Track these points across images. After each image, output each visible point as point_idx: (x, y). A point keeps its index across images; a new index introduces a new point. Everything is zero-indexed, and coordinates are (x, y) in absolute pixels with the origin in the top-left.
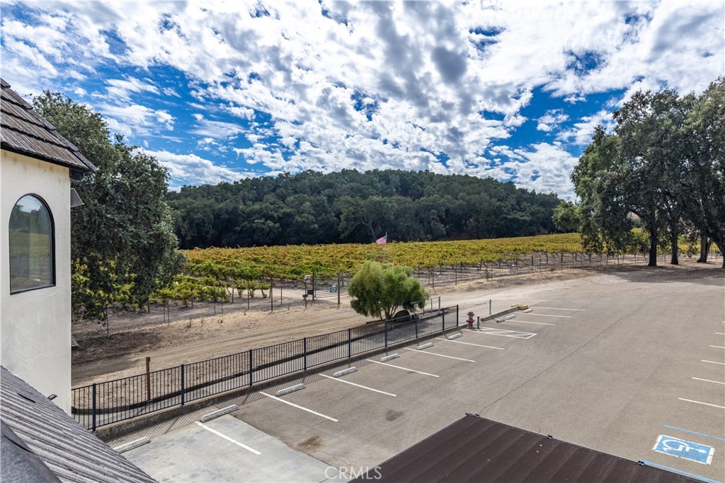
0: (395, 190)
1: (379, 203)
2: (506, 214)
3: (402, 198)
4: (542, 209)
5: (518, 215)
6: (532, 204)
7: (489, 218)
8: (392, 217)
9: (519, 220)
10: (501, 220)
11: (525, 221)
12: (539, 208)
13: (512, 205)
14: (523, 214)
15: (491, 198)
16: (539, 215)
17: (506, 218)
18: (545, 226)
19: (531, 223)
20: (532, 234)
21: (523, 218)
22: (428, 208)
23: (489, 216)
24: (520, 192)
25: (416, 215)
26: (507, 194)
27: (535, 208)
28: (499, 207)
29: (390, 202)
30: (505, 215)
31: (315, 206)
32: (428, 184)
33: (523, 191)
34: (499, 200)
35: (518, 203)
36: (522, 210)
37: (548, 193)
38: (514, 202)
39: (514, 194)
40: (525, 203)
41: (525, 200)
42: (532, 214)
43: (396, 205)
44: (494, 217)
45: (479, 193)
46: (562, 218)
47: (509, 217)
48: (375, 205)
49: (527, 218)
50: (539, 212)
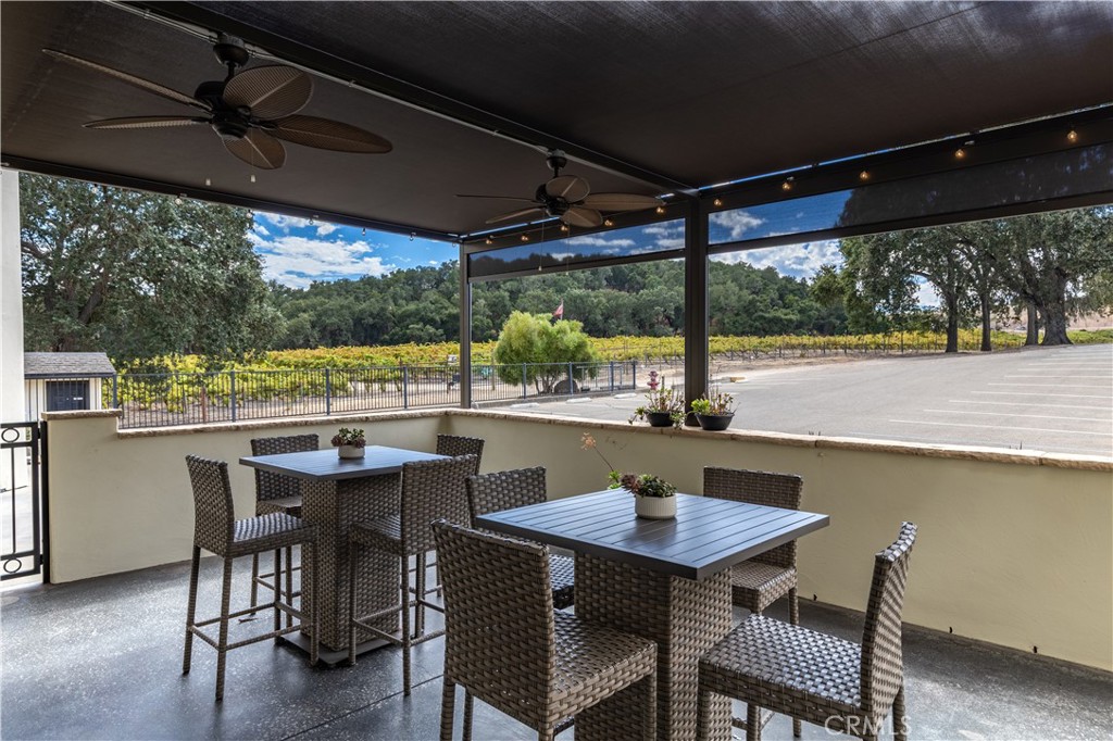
0: (605, 283)
1: (580, 297)
2: (762, 311)
3: (616, 292)
6: (802, 298)
7: (738, 318)
8: (599, 318)
9: (781, 320)
10: (755, 320)
11: (790, 321)
13: (772, 300)
14: (788, 311)
15: (741, 289)
16: (811, 313)
17: (762, 317)
21: (788, 317)
22: (651, 304)
23: (737, 315)
24: (784, 282)
25: (634, 315)
26: (765, 284)
27: (806, 303)
28: (752, 303)
29: (595, 297)
30: (761, 313)
31: (492, 306)
32: (652, 273)
33: (790, 280)
34: (754, 293)
35: (781, 297)
36: (786, 306)
38: (775, 296)
39: (775, 284)
40: (791, 297)
41: (792, 291)
42: (802, 311)
43: (604, 300)
44: (745, 315)
45: (725, 283)
47: (767, 315)
48: (575, 301)
49: (793, 317)
50: (811, 308)
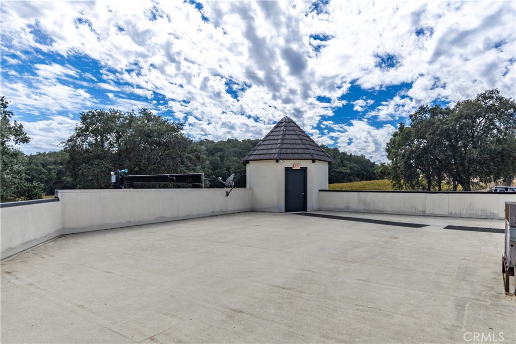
2: (334, 168)
4: (356, 165)
5: (342, 169)
6: (351, 162)
9: (343, 172)
10: (332, 172)
11: (347, 173)
12: (355, 165)
13: (338, 163)
14: (345, 168)
16: (355, 169)
17: (335, 171)
18: (358, 176)
19: (350, 174)
20: (351, 181)
21: (345, 171)
24: (342, 154)
26: (335, 156)
27: (353, 165)
30: (334, 169)
31: (212, 164)
33: (344, 154)
35: (342, 162)
36: (344, 166)
38: (339, 161)
39: (339, 155)
40: (346, 162)
41: (346, 159)
42: (351, 168)
47: (337, 170)
50: (355, 167)
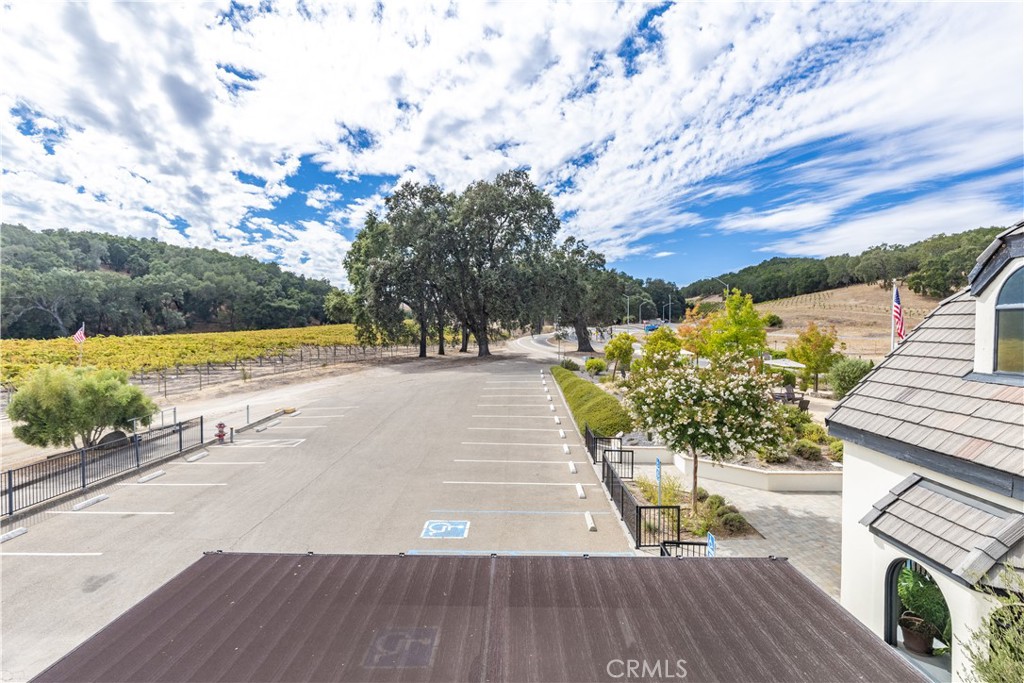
0: (99, 261)
1: (72, 279)
2: (269, 300)
3: (113, 274)
4: (312, 297)
5: (284, 303)
6: (301, 291)
7: (247, 306)
8: (96, 300)
9: (285, 308)
10: (263, 308)
11: (293, 310)
12: (309, 295)
13: (277, 291)
14: (290, 301)
15: (249, 280)
16: (309, 304)
17: (269, 305)
18: (316, 316)
19: (300, 313)
20: (302, 325)
21: (290, 306)
22: (158, 290)
23: (246, 302)
24: (286, 276)
25: (138, 298)
26: (270, 277)
27: (305, 295)
28: (260, 293)
29: (90, 279)
30: (267, 302)
32: (156, 257)
33: (291, 275)
34: (260, 284)
35: (284, 289)
36: (289, 297)
37: (319, 279)
38: (279, 287)
39: (279, 277)
40: (292, 289)
41: (293, 285)
42: (301, 302)
43: (103, 284)
44: (253, 304)
45: (233, 274)
46: (335, 307)
47: (273, 304)
48: (63, 282)
49: (295, 307)
50: (309, 300)
